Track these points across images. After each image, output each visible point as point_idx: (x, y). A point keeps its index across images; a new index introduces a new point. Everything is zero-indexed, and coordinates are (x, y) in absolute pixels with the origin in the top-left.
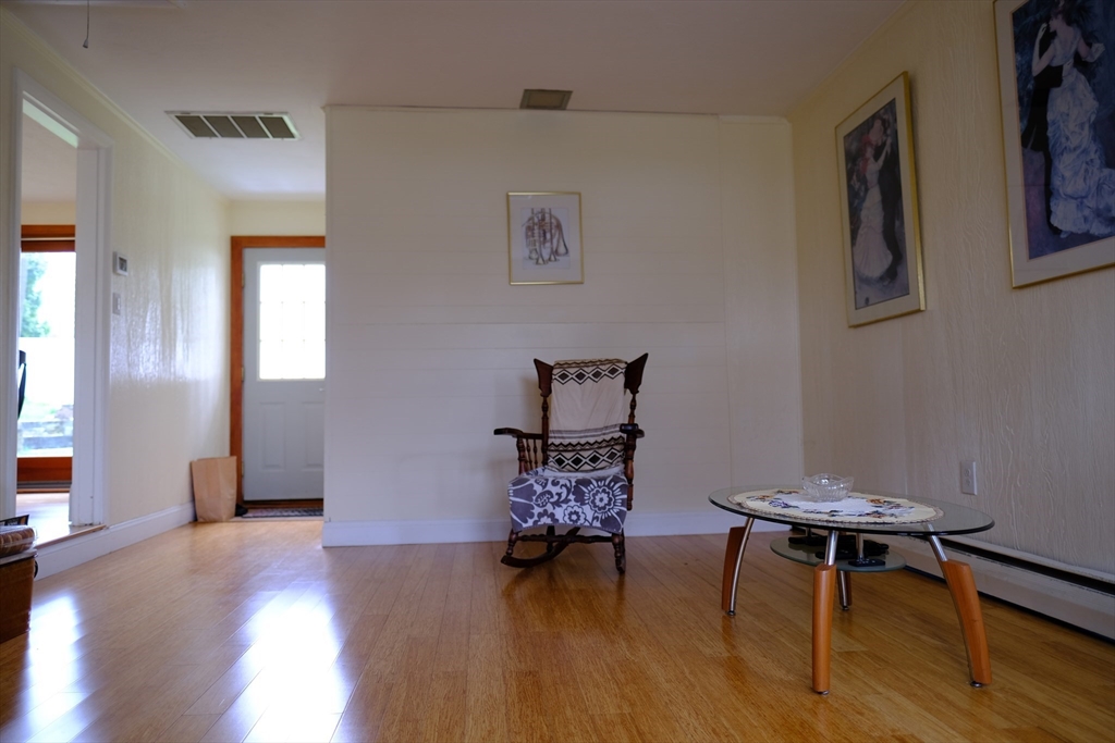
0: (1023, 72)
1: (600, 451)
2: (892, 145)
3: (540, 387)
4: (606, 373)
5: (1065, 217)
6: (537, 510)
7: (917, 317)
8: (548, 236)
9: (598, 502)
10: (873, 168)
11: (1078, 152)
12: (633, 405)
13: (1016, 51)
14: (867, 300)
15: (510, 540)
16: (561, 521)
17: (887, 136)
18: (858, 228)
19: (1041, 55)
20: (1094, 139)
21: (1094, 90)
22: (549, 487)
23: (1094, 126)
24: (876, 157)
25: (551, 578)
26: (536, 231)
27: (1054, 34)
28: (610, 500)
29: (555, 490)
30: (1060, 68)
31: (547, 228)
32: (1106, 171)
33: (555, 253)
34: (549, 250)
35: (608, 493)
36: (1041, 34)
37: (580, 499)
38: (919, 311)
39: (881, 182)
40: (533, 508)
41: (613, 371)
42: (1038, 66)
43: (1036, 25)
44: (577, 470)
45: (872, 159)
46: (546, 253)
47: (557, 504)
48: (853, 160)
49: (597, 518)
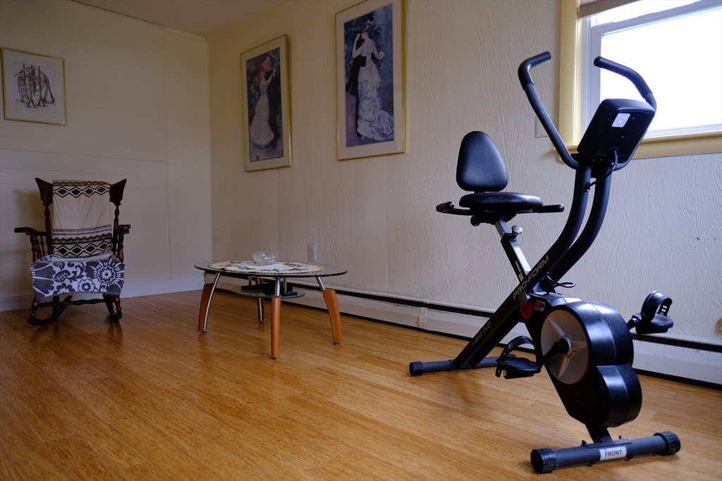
0: (348, 55)
1: (95, 243)
2: (276, 73)
3: (42, 198)
4: (96, 190)
5: (364, 129)
6: (56, 284)
7: (288, 169)
8: (38, 87)
9: (103, 276)
10: (264, 84)
11: (371, 100)
12: (117, 213)
13: (345, 43)
14: (258, 157)
15: (33, 307)
16: (76, 290)
17: (274, 67)
18: (253, 116)
19: (357, 49)
20: (378, 95)
21: (379, 73)
22: (66, 268)
23: (379, 89)
24: (267, 78)
25: (56, 331)
26: (27, 82)
27: (363, 41)
28: (113, 274)
29: (71, 270)
30: (365, 58)
31: (37, 81)
32: (383, 112)
33: (44, 100)
34: (38, 98)
35: (111, 270)
36: (357, 39)
37: (91, 275)
38: (289, 166)
39: (268, 92)
40: (53, 283)
41: (102, 190)
42: (355, 54)
43: (356, 33)
44: (77, 257)
45: (263, 79)
46: (36, 99)
47: (73, 279)
48: (252, 76)
49: (104, 286)
